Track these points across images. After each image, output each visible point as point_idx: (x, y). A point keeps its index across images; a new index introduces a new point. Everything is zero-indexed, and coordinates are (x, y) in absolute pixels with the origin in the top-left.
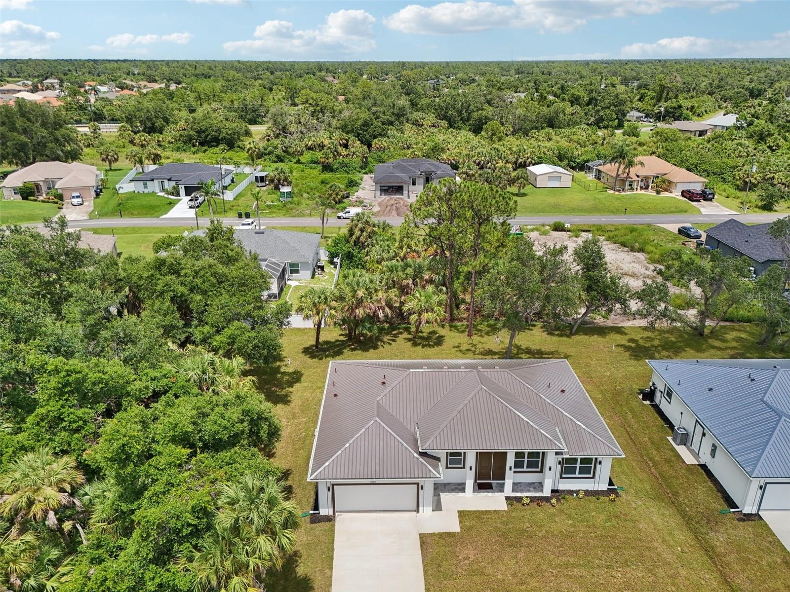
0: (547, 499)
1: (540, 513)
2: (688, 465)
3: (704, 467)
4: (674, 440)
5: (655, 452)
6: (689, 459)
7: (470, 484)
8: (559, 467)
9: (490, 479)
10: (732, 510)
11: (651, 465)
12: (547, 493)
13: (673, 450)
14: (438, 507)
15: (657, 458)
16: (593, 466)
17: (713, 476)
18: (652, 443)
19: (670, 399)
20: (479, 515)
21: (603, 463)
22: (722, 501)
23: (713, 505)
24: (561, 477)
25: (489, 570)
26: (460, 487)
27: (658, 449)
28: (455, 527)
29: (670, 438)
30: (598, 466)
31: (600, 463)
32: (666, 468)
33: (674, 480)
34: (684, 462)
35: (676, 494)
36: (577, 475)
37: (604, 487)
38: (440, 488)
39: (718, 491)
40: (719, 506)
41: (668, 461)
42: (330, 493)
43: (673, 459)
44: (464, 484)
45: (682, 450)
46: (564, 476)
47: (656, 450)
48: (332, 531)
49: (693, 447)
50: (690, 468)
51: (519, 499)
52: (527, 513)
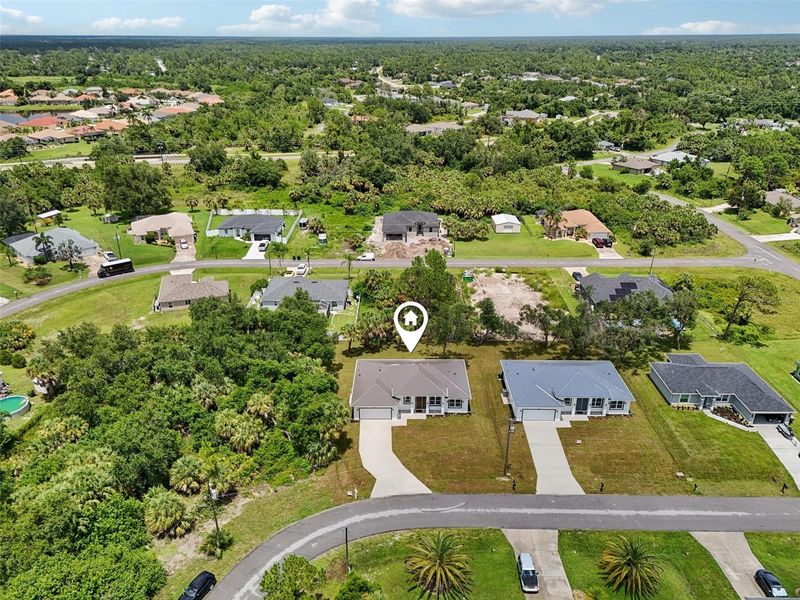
1: (438, 420)
2: (504, 405)
3: (510, 405)
5: (494, 400)
6: (506, 402)
7: (412, 410)
8: (447, 403)
9: (420, 408)
10: (513, 420)
11: (491, 404)
12: (443, 413)
13: (501, 399)
14: (399, 418)
15: (494, 402)
16: (460, 403)
17: (512, 408)
18: (495, 395)
19: (507, 376)
20: (414, 421)
22: (510, 417)
23: (507, 419)
26: (409, 411)
28: (405, 424)
29: (502, 394)
30: (463, 403)
32: (496, 405)
33: (496, 410)
34: (503, 403)
36: (455, 407)
37: (466, 412)
38: (400, 412)
39: (511, 413)
41: (497, 403)
42: (358, 412)
43: (499, 402)
45: (504, 399)
46: (449, 407)
48: (359, 425)
49: (508, 398)
51: (431, 416)
52: (434, 420)
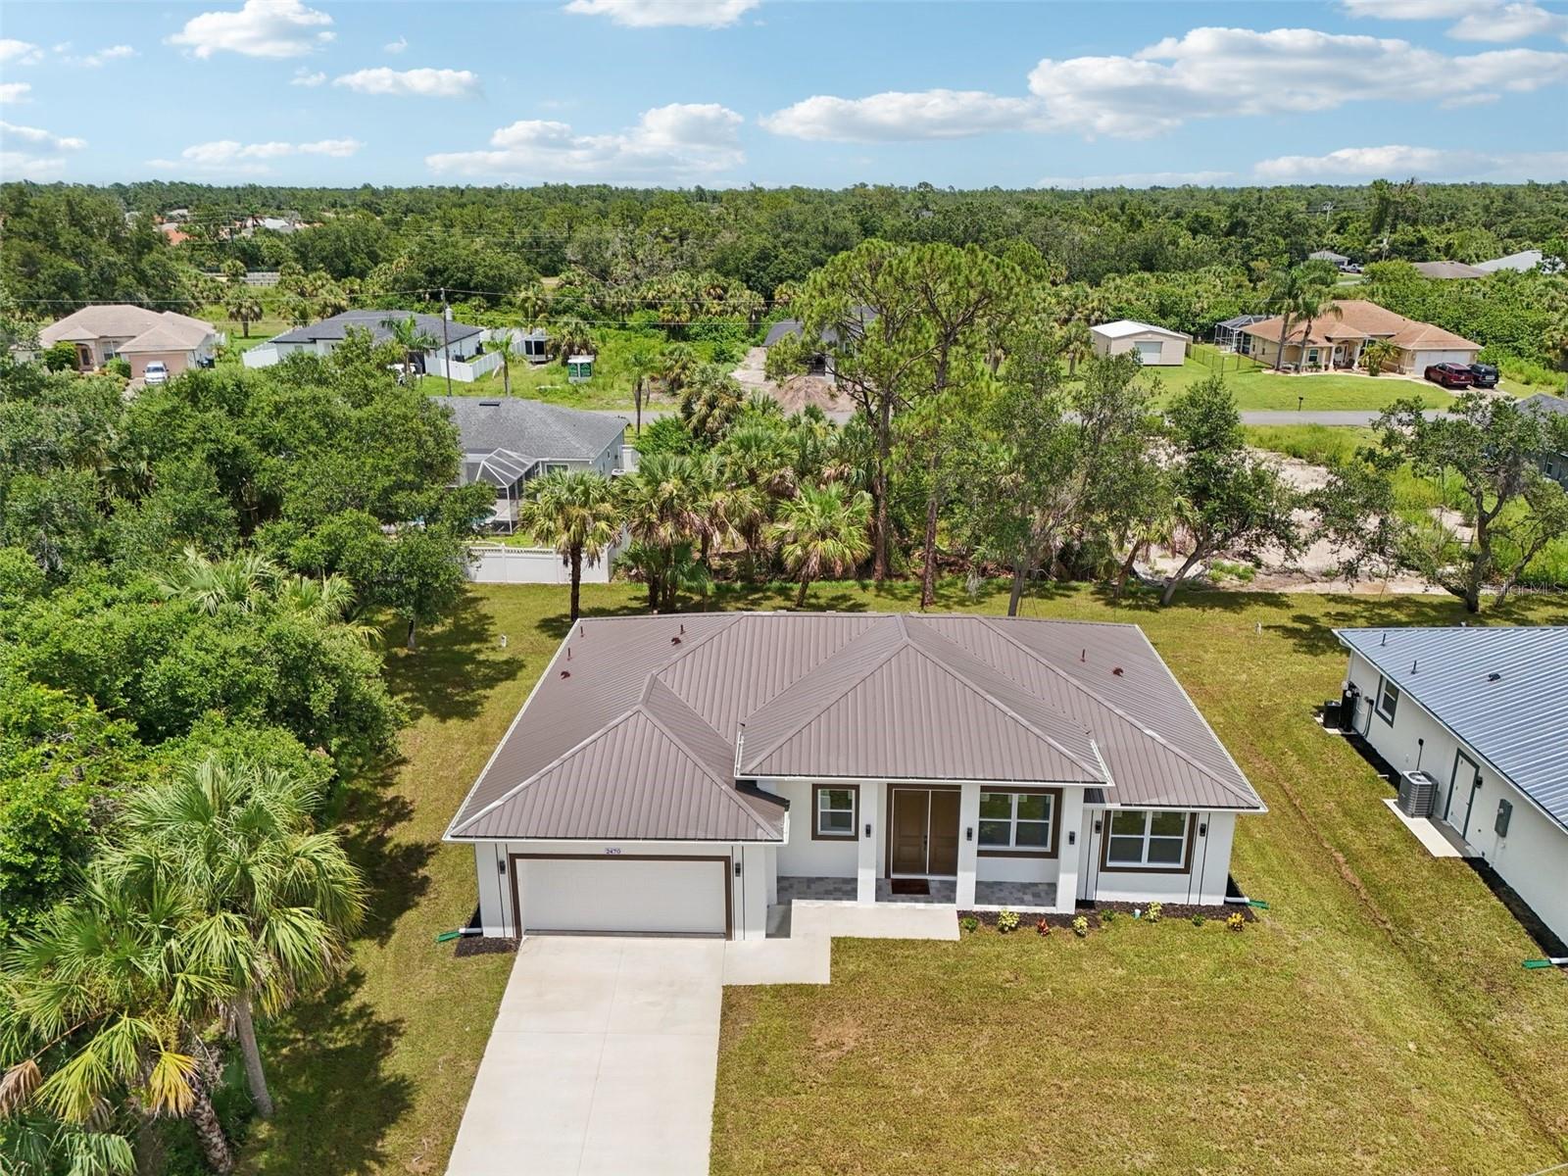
0: (1066, 921)
1: (1042, 952)
2: (1436, 859)
3: (1479, 865)
4: (1403, 804)
5: (1351, 832)
6: (1439, 846)
7: (867, 879)
8: (1097, 838)
9: (923, 872)
10: (1555, 961)
11: (1341, 859)
12: (1065, 905)
13: (1399, 826)
14: (780, 928)
15: (1359, 845)
16: (1185, 838)
17: (1504, 883)
18: (1345, 814)
19: (1392, 712)
20: (884, 949)
21: (1211, 832)
22: (1527, 940)
23: (1503, 950)
24: (1103, 868)
25: (891, 1077)
26: (845, 888)
27: (1361, 826)
28: (819, 973)
29: (1390, 803)
30: (1199, 840)
31: (1203, 831)
32: (1379, 865)
33: (1400, 895)
34: (1426, 852)
35: (1406, 924)
36: (1144, 863)
38: (790, 888)
39: (1516, 916)
40: (1519, 952)
41: (1385, 851)
42: (505, 878)
43: (1398, 846)
44: (856, 880)
45: (1421, 828)
46: (1109, 864)
47: (1355, 828)
48: (505, 972)
49: (1450, 821)
50: (1439, 865)
51: (991, 919)
52: (1009, 949)
